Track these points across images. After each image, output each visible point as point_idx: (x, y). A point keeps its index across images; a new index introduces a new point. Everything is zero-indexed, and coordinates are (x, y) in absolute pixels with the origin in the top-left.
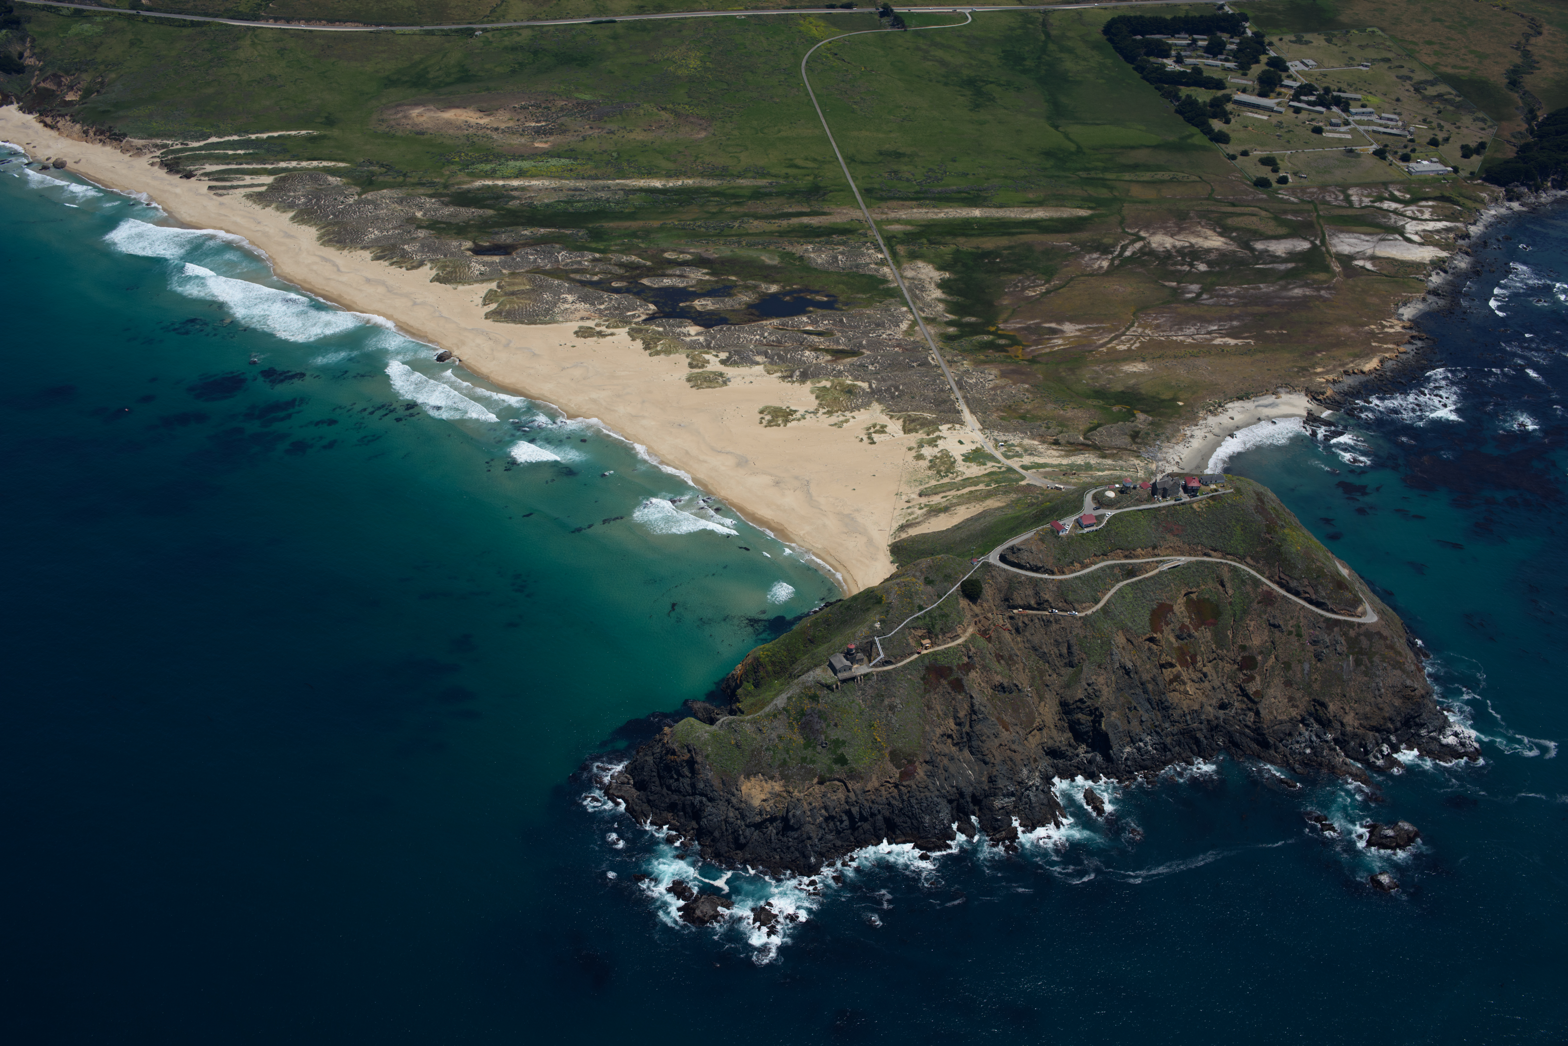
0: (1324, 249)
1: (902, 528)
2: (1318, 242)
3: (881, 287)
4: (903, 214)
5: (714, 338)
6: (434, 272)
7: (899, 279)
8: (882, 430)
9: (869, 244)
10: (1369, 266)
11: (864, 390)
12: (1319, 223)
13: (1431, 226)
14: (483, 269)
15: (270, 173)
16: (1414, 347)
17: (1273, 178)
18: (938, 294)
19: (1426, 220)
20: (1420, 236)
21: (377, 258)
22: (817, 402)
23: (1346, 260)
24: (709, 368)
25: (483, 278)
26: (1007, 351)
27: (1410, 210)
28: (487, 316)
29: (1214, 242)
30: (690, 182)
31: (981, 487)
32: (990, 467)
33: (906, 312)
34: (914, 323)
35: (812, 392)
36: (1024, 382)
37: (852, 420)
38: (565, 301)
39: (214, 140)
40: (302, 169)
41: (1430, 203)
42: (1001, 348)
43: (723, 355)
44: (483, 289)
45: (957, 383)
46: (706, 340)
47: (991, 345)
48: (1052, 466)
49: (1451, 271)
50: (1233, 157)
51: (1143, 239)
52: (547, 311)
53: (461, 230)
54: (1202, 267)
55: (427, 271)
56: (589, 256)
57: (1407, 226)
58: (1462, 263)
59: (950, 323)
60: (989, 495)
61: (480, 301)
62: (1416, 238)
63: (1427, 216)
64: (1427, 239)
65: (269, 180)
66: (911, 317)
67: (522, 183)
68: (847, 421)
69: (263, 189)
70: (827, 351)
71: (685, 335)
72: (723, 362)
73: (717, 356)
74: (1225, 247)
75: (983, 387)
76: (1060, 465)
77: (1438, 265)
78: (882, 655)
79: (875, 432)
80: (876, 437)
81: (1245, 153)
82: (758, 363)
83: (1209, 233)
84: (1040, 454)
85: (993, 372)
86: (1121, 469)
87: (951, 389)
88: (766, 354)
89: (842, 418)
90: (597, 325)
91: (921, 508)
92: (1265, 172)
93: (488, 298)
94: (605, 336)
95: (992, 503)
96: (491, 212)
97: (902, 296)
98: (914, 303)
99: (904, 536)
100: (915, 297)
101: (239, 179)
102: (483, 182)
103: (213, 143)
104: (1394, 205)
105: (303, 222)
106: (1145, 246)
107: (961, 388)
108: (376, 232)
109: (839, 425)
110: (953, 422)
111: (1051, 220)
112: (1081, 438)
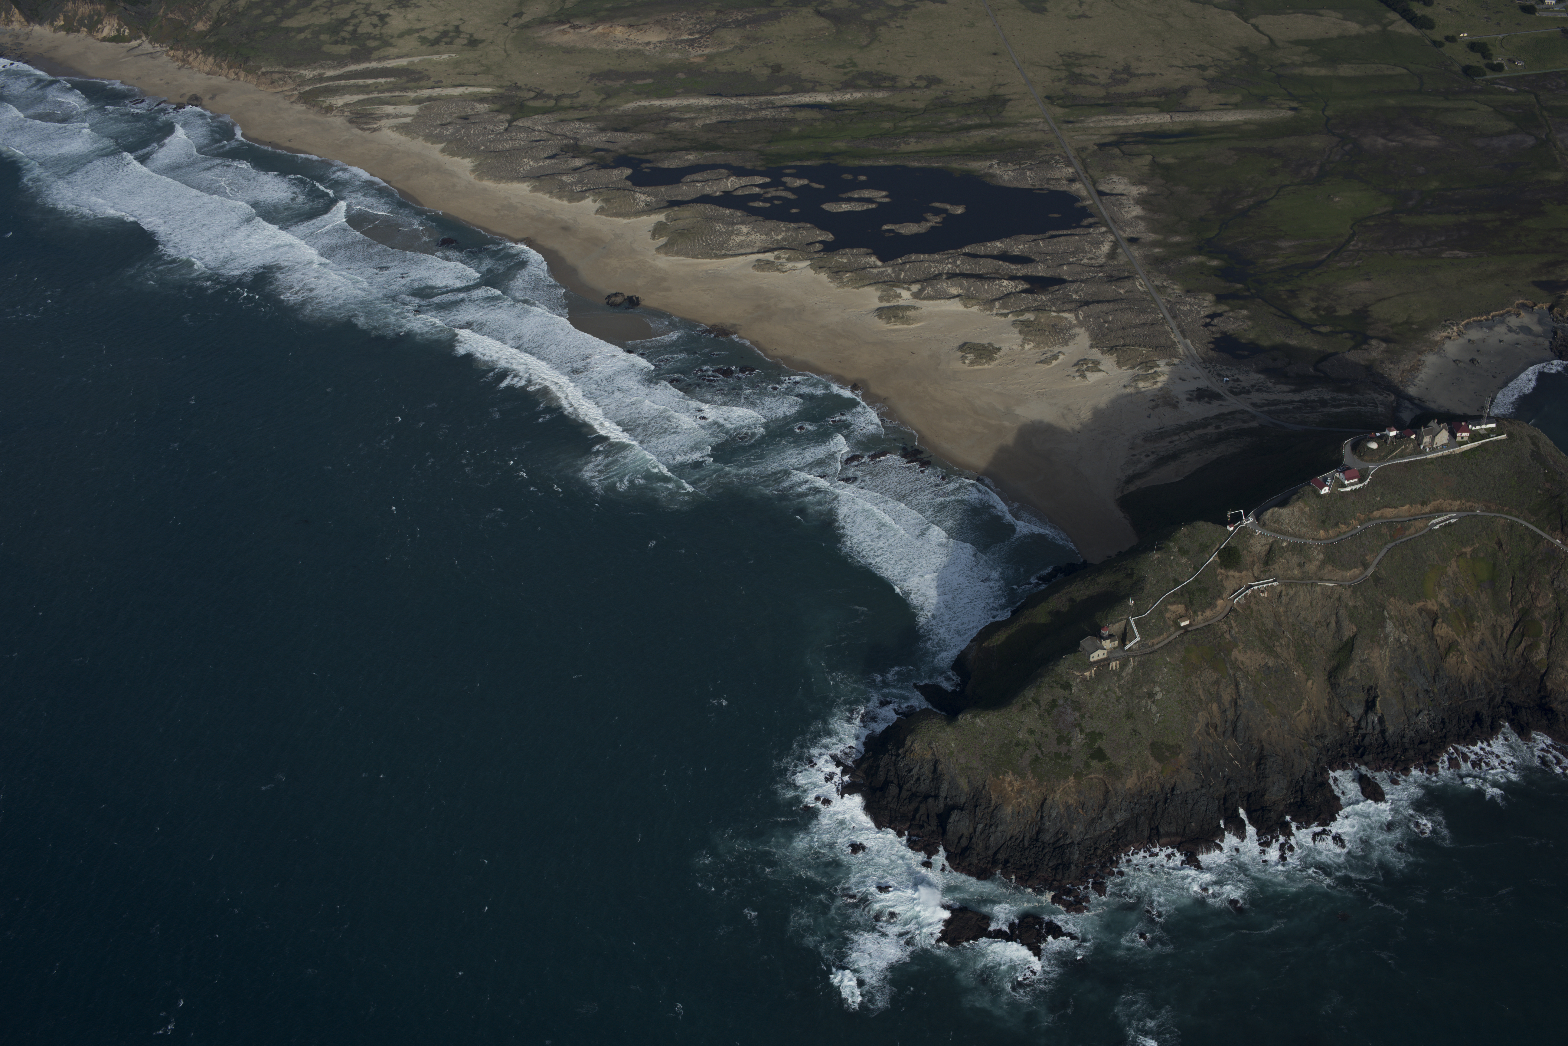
0: (1550, 144)
1: (1130, 479)
2: (1543, 137)
4: (1090, 122)
5: (903, 269)
6: (598, 204)
7: (1095, 196)
8: (1094, 366)
9: (1057, 157)
12: (1543, 117)
14: (648, 199)
15: (413, 102)
17: (1485, 65)
18: (1137, 211)
22: (1021, 337)
24: (901, 301)
25: (650, 209)
28: (660, 249)
29: (1431, 141)
30: (858, 95)
31: (1210, 430)
32: (1216, 407)
33: (1106, 232)
34: (1116, 245)
35: (1015, 326)
36: (1242, 308)
37: (1059, 355)
38: (739, 233)
40: (446, 97)
44: (650, 221)
45: (1170, 310)
46: (893, 273)
48: (1283, 403)
50: (1439, 44)
51: (1353, 141)
52: (722, 244)
55: (590, 204)
60: (1219, 439)
61: (649, 234)
66: (1112, 238)
67: (680, 102)
68: (1055, 356)
69: (409, 119)
71: (871, 267)
72: (915, 296)
73: (909, 289)
74: (1439, 146)
75: (1199, 314)
76: (1292, 402)
78: (1138, 637)
79: (1088, 370)
80: (1089, 375)
81: (1451, 39)
82: (953, 296)
83: (1423, 131)
84: (1269, 390)
85: (1207, 297)
86: (1359, 404)
87: (1164, 318)
88: (961, 287)
89: (1050, 353)
90: (776, 258)
91: (1148, 456)
92: (1475, 60)
93: (657, 232)
94: (786, 270)
95: (1226, 449)
96: (650, 136)
97: (1099, 215)
98: (1113, 222)
99: (1132, 488)
100: (1113, 215)
101: (381, 109)
102: (639, 103)
103: (351, 72)
105: (453, 154)
107: (1174, 317)
108: (531, 163)
110: (1171, 356)
111: (1251, 123)
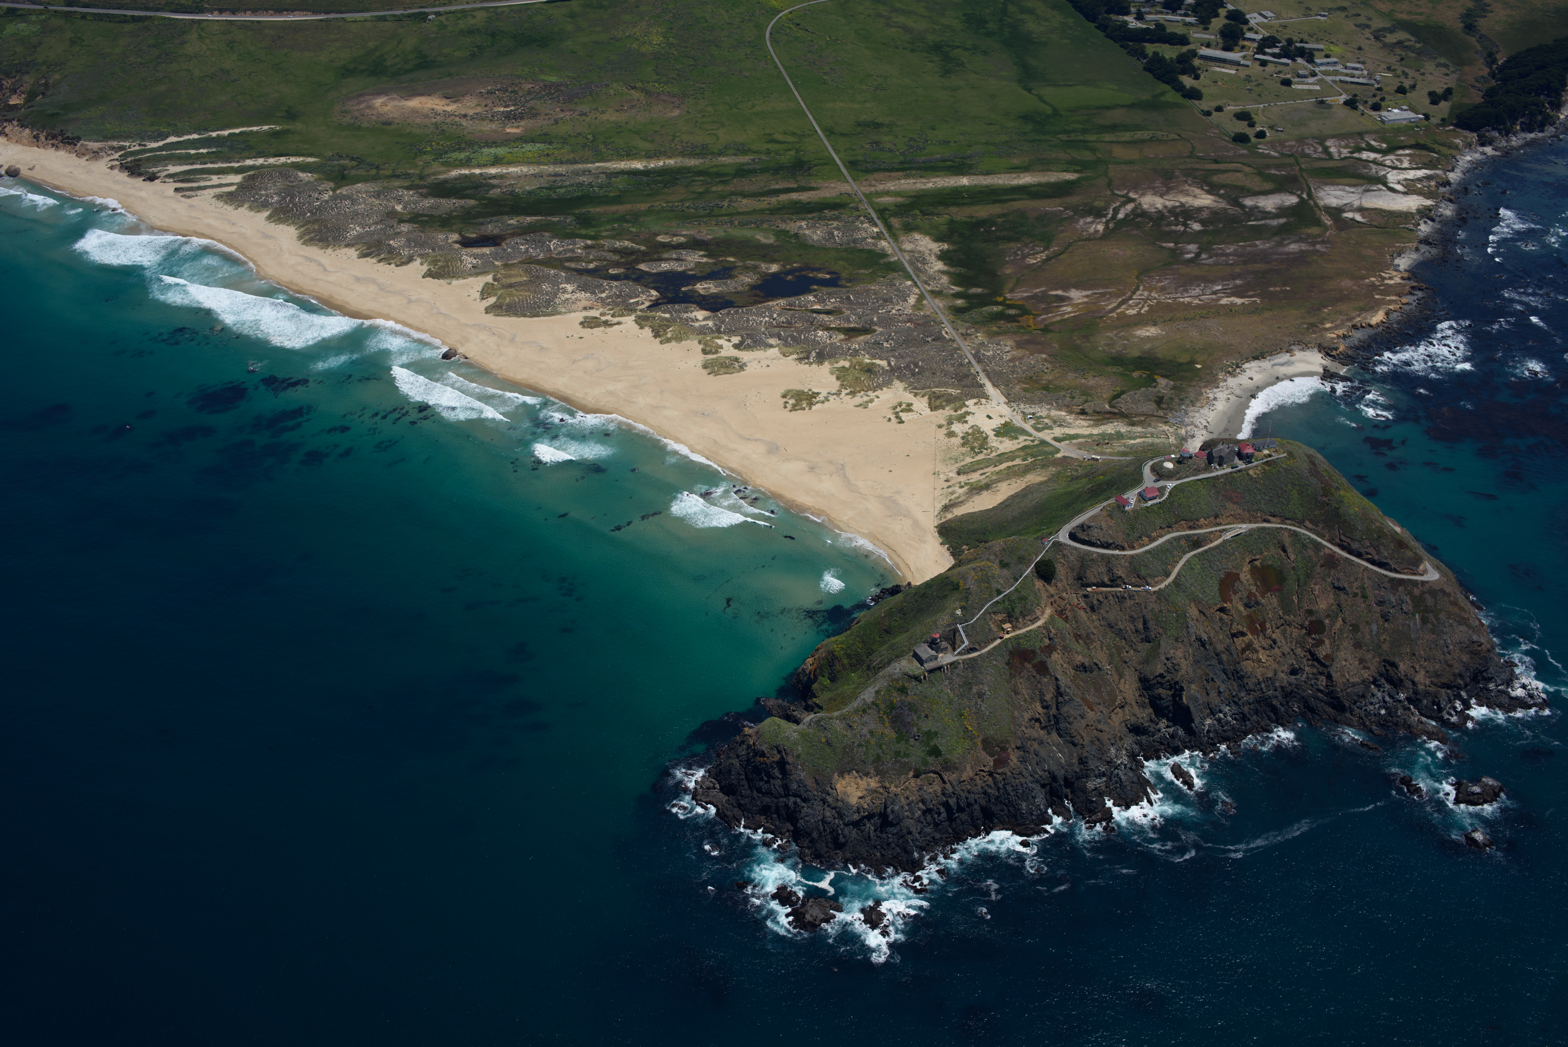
0: (1312, 203)
1: (946, 508)
2: (1305, 196)
3: (882, 261)
4: (891, 186)
5: (723, 322)
6: (425, 268)
7: (899, 253)
8: (909, 408)
9: (862, 218)
10: (1358, 217)
11: (883, 368)
12: (1303, 177)
13: (1412, 174)
14: (474, 261)
15: (237, 171)
16: (1415, 298)
17: (1251, 132)
18: (939, 266)
19: (1406, 169)
20: (1402, 185)
21: (363, 255)
22: (839, 383)
23: (1336, 212)
24: (724, 353)
25: (477, 271)
26: (1018, 322)
27: (1389, 160)
28: (488, 310)
29: (1204, 200)
30: (671, 162)
31: (1018, 461)
32: (1022, 441)
33: (911, 285)
34: (921, 297)
35: (832, 373)
36: (1041, 352)
37: (876, 400)
38: (565, 291)
39: (172, 139)
40: (270, 166)
41: (1407, 152)
42: (1012, 319)
43: (736, 340)
44: (478, 283)
45: (975, 356)
46: (715, 325)
47: (1000, 316)
48: (1083, 436)
49: (1437, 219)
50: (1208, 114)
51: (1133, 200)
52: (548, 303)
53: (445, 222)
54: (1197, 227)
55: (418, 267)
56: (581, 243)
57: (1389, 176)
58: (1448, 211)
59: (957, 296)
60: (1027, 470)
61: (478, 295)
62: (1399, 187)
63: (1406, 165)
64: (1410, 188)
65: (237, 179)
66: (917, 291)
67: (499, 170)
68: (871, 401)
69: (233, 188)
70: (839, 330)
71: (693, 321)
72: (736, 346)
73: (729, 341)
74: (1215, 205)
75: (1001, 359)
76: (1091, 435)
77: (1425, 213)
78: (966, 643)
79: (902, 411)
80: (903, 415)
81: (1219, 109)
82: (771, 346)
83: (1197, 191)
84: (1069, 425)
85: (1009, 343)
86: (1152, 436)
87: (970, 362)
88: (779, 337)
89: (866, 399)
90: (602, 314)
91: (962, 487)
92: (1241, 127)
93: (485, 293)
94: (612, 325)
95: (1033, 478)
96: (472, 202)
97: (904, 270)
98: (918, 276)
99: (949, 516)
100: (918, 270)
101: (205, 180)
102: (459, 172)
103: (172, 143)
104: (1372, 156)
105: (280, 221)
106: (1136, 208)
107: (979, 361)
108: (358, 228)
109: (864, 405)
110: (978, 397)
111: (1039, 185)
112: (1107, 406)
